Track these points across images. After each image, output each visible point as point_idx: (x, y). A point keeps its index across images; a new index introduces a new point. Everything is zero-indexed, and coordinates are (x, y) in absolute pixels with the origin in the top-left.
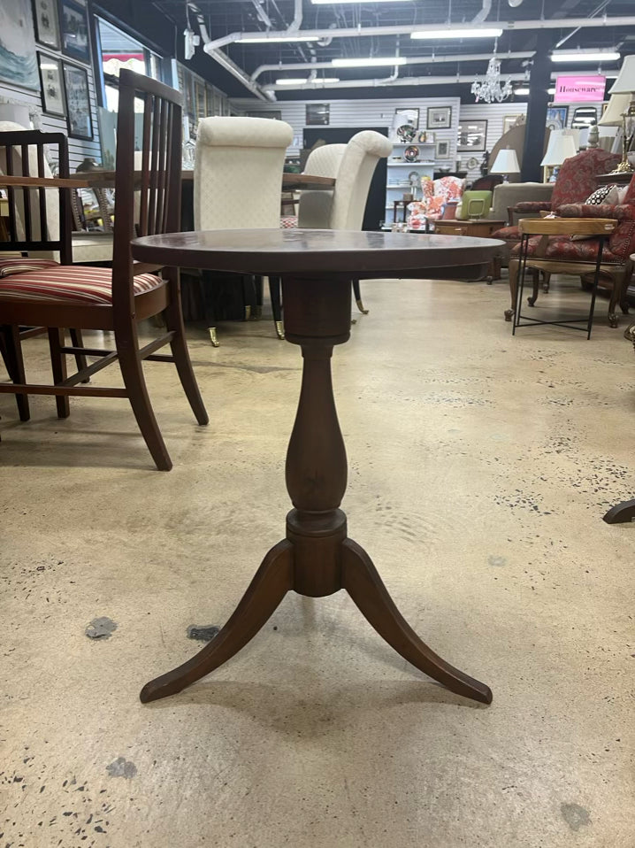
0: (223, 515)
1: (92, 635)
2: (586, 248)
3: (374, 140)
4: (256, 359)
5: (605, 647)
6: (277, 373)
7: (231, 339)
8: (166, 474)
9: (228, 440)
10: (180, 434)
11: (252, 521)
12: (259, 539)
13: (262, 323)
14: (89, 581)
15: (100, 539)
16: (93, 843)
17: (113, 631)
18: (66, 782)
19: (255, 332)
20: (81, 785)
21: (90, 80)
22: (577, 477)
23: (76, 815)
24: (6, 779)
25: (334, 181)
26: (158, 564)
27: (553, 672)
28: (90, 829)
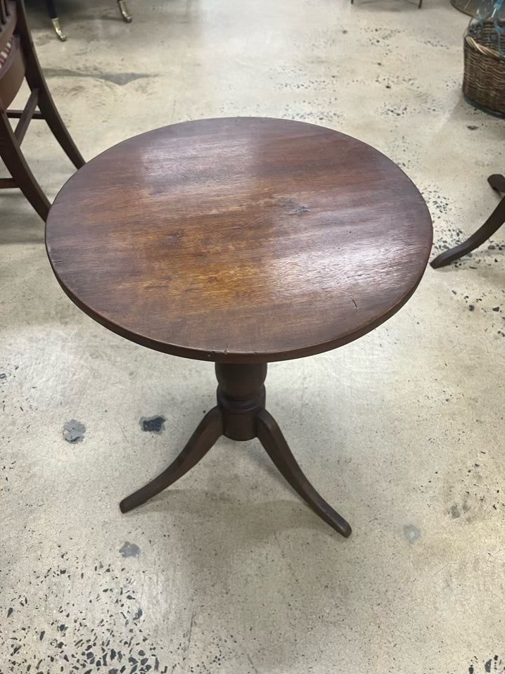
1: (69, 439)
5: (430, 395)
6: (136, 83)
16: (129, 607)
17: (84, 432)
18: (96, 567)
20: (107, 568)
23: (111, 590)
24: (54, 573)
28: (124, 598)
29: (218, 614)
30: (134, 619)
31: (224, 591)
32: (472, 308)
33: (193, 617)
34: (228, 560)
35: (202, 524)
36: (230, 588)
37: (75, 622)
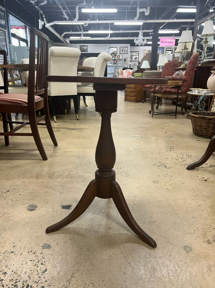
0: (67, 173)
1: (29, 210)
2: (173, 90)
3: (106, 55)
4: (71, 126)
5: (191, 204)
6: (78, 130)
7: (61, 120)
8: (46, 161)
9: (65, 150)
10: (48, 149)
11: (77, 174)
12: (80, 179)
13: (70, 115)
14: (25, 194)
15: (27, 181)
16: (41, 268)
17: (36, 208)
18: (29, 252)
19: (69, 118)
20: (34, 252)
21: (7, 35)
22: (177, 158)
23: (34, 260)
24: (8, 252)
25: (94, 68)
26: (48, 188)
27: (176, 211)
28: (39, 264)
29: (86, 273)
30: (42, 273)
31: (91, 265)
32: (206, 180)
33: (73, 274)
34: (94, 253)
35: (83, 239)
36: (93, 263)
37: (12, 271)
